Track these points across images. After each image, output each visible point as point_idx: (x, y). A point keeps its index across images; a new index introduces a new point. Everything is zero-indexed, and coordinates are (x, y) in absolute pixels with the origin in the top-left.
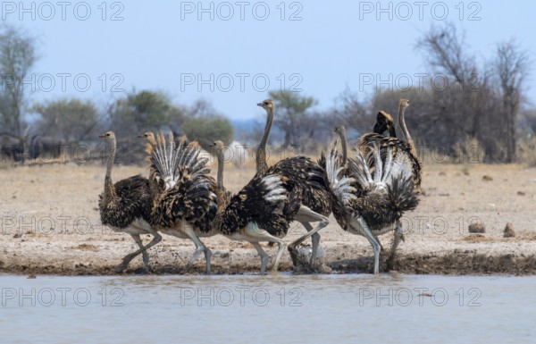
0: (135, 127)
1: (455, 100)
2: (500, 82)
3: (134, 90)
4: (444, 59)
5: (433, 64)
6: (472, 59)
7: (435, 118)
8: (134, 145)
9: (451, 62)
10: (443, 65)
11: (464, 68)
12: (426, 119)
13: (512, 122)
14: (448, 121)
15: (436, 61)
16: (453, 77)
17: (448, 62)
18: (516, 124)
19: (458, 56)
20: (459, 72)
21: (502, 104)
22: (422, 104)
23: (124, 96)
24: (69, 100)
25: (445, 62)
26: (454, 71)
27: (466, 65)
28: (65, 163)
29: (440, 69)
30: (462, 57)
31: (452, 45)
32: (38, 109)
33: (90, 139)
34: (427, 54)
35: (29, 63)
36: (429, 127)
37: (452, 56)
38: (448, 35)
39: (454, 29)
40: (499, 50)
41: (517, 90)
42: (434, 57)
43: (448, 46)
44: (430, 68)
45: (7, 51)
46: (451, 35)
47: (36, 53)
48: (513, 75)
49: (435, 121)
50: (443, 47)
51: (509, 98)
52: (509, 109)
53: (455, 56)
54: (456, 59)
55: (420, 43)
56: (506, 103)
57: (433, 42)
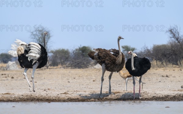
0: (81, 57)
1: (177, 48)
3: (81, 46)
4: (174, 35)
5: (171, 37)
7: (172, 54)
8: (81, 62)
9: (176, 37)
10: (174, 38)
11: (180, 39)
12: (169, 54)
14: (176, 55)
15: (172, 36)
16: (177, 41)
19: (178, 35)
20: (179, 39)
22: (167, 50)
23: (78, 48)
24: (61, 49)
26: (177, 39)
27: (180, 37)
28: (60, 68)
29: (173, 39)
30: (180, 35)
31: (177, 32)
32: (52, 52)
33: (68, 61)
34: (169, 35)
35: (49, 38)
36: (170, 56)
38: (175, 29)
39: (177, 27)
42: (171, 35)
43: (175, 32)
44: (170, 39)
45: (42, 34)
46: (176, 29)
47: (51, 35)
49: (171, 55)
50: (174, 33)
53: (177, 35)
54: (178, 36)
55: (167, 31)
57: (171, 31)
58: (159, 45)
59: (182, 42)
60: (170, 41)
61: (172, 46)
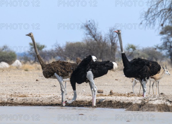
2: (110, 41)
4: (90, 33)
5: (87, 34)
6: (100, 33)
9: (93, 34)
10: (90, 35)
11: (97, 36)
13: (114, 55)
15: (88, 33)
16: (93, 39)
17: (92, 34)
18: (115, 56)
19: (95, 32)
20: (96, 37)
21: (111, 48)
25: (91, 34)
26: (94, 37)
27: (98, 34)
29: (89, 36)
30: (97, 32)
34: (85, 31)
37: (93, 31)
39: (94, 22)
40: (110, 30)
41: (116, 44)
44: (86, 36)
48: (115, 39)
50: (90, 29)
51: (113, 47)
52: (113, 50)
53: (94, 32)
56: (112, 48)
57: (87, 26)
58: (73, 43)
59: (99, 40)
60: (85, 38)
61: (88, 44)
